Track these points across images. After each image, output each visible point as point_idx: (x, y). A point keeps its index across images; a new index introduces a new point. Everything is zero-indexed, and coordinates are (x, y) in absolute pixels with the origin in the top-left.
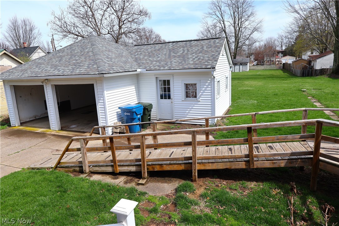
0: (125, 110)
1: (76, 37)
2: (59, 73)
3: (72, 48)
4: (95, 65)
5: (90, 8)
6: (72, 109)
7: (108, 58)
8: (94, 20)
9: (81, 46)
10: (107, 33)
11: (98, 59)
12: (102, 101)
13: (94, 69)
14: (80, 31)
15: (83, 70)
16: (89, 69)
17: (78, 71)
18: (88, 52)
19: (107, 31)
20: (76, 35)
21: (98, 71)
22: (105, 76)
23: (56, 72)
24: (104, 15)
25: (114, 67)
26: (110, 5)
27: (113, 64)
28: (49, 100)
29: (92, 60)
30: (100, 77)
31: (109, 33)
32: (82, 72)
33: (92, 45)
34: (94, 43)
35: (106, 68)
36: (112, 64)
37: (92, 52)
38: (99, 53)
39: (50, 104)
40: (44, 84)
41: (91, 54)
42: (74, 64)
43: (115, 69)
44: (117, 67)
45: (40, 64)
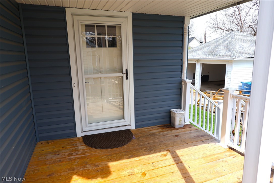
0: (245, 84)
1: (222, 31)
2: (206, 56)
3: (217, 40)
4: (230, 52)
5: (238, 8)
6: (209, 81)
7: (241, 47)
8: (239, 18)
9: (224, 39)
10: (248, 27)
11: (233, 48)
12: (230, 76)
13: (228, 55)
14: (226, 26)
15: (221, 56)
16: (225, 55)
17: (218, 56)
18: (227, 43)
19: (248, 25)
20: (223, 30)
21: (231, 56)
22: (235, 59)
23: (205, 56)
24: (249, 12)
25: (243, 54)
26: (256, 4)
27: (244, 52)
28: (197, 72)
29: (229, 49)
30: (232, 60)
31: (249, 27)
32: (220, 56)
33: (232, 38)
34: (234, 37)
35: (237, 55)
36: (242, 52)
37: (230, 43)
38: (235, 44)
39: (197, 75)
40: (196, 63)
41: (229, 44)
42: (217, 51)
43: (243, 55)
44: (246, 54)
45: (196, 51)
